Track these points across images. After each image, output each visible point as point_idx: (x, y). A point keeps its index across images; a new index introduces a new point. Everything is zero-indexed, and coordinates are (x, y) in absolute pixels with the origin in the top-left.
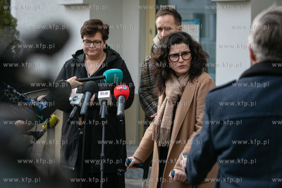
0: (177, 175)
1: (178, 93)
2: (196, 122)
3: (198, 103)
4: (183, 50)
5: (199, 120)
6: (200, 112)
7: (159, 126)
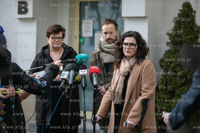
0: (129, 124)
1: (128, 70)
2: (141, 90)
3: (143, 77)
4: (131, 42)
5: (143, 89)
6: (144, 83)
7: (114, 91)
